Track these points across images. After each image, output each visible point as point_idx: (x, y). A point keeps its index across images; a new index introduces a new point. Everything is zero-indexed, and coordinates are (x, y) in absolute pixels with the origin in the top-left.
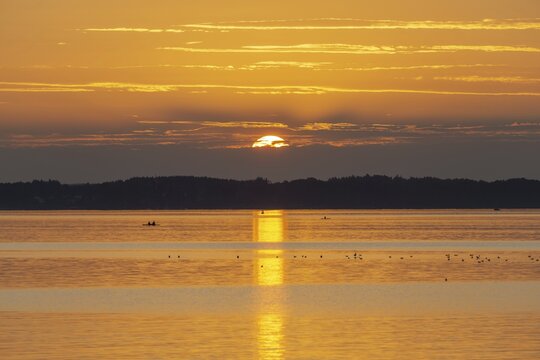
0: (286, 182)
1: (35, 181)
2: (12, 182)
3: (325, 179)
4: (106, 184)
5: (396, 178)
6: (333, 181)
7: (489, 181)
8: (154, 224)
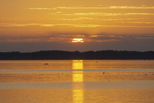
0: (84, 52)
1: (13, 52)
2: (6, 52)
3: (95, 51)
4: (33, 53)
5: (116, 51)
6: (98, 52)
7: (142, 52)
8: (47, 64)
